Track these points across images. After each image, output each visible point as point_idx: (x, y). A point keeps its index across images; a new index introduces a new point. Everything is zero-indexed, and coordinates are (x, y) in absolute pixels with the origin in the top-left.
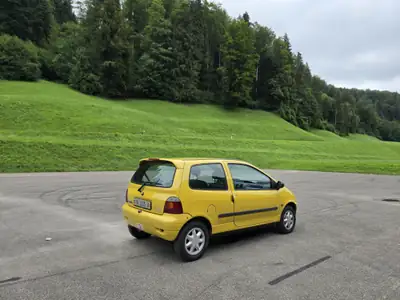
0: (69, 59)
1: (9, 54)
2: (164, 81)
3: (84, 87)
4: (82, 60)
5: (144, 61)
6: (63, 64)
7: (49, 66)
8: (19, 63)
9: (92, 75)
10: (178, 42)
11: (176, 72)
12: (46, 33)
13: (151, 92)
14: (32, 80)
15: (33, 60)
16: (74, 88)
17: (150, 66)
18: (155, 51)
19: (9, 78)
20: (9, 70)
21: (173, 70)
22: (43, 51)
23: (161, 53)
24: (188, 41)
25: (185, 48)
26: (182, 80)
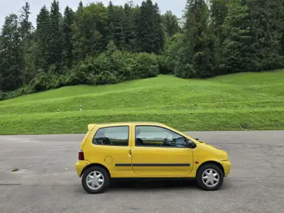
0: (174, 58)
1: (142, 64)
2: (244, 56)
3: (183, 74)
4: (181, 57)
5: (226, 44)
6: (170, 62)
7: (163, 65)
8: (147, 67)
9: (188, 65)
10: (255, 20)
11: (256, 46)
12: (162, 45)
13: (234, 68)
14: (154, 76)
15: (154, 64)
16: (177, 76)
17: (231, 47)
18: (234, 34)
19: (143, 78)
20: (143, 72)
21: (253, 45)
22: (160, 57)
23: (240, 34)
24: (266, 16)
25: (264, 24)
26: (263, 51)
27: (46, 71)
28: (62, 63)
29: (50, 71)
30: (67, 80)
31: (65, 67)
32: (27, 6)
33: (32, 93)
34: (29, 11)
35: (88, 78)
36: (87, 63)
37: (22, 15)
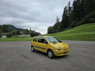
27: (75, 21)
28: (80, 17)
29: (76, 21)
30: (82, 22)
31: (81, 18)
32: (69, 2)
33: (71, 28)
34: (70, 4)
35: (90, 20)
36: (89, 15)
37: (68, 6)
